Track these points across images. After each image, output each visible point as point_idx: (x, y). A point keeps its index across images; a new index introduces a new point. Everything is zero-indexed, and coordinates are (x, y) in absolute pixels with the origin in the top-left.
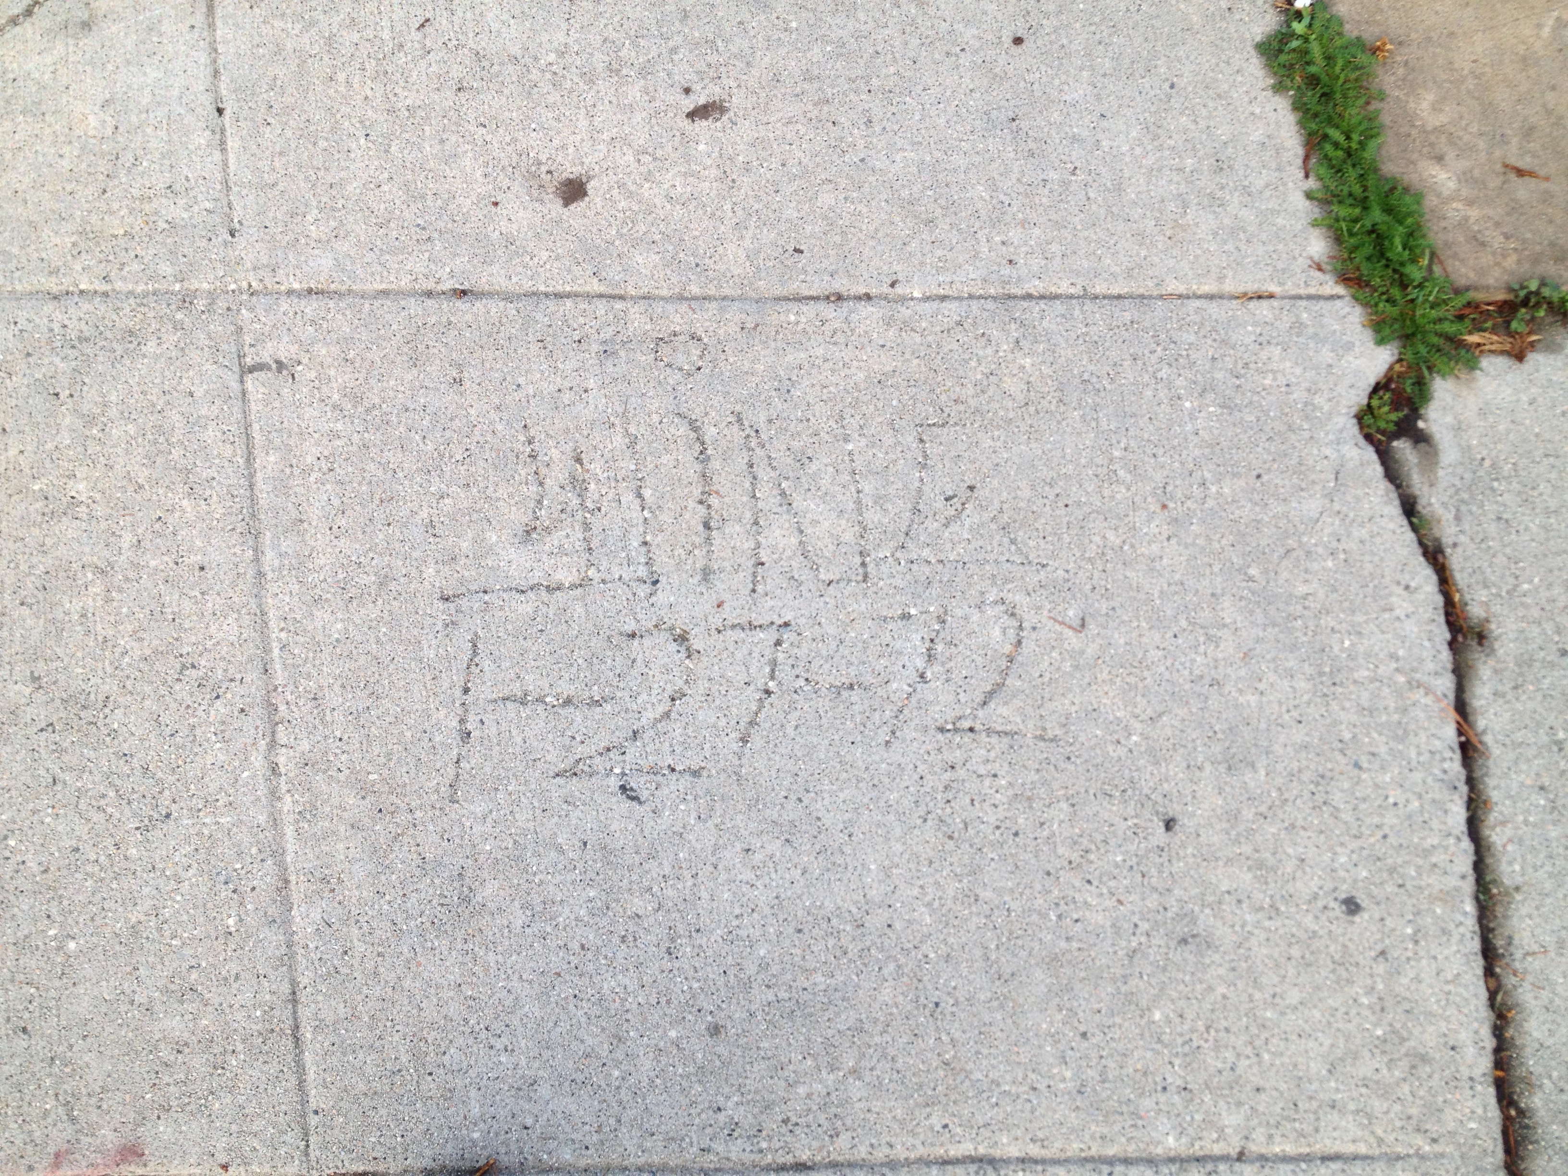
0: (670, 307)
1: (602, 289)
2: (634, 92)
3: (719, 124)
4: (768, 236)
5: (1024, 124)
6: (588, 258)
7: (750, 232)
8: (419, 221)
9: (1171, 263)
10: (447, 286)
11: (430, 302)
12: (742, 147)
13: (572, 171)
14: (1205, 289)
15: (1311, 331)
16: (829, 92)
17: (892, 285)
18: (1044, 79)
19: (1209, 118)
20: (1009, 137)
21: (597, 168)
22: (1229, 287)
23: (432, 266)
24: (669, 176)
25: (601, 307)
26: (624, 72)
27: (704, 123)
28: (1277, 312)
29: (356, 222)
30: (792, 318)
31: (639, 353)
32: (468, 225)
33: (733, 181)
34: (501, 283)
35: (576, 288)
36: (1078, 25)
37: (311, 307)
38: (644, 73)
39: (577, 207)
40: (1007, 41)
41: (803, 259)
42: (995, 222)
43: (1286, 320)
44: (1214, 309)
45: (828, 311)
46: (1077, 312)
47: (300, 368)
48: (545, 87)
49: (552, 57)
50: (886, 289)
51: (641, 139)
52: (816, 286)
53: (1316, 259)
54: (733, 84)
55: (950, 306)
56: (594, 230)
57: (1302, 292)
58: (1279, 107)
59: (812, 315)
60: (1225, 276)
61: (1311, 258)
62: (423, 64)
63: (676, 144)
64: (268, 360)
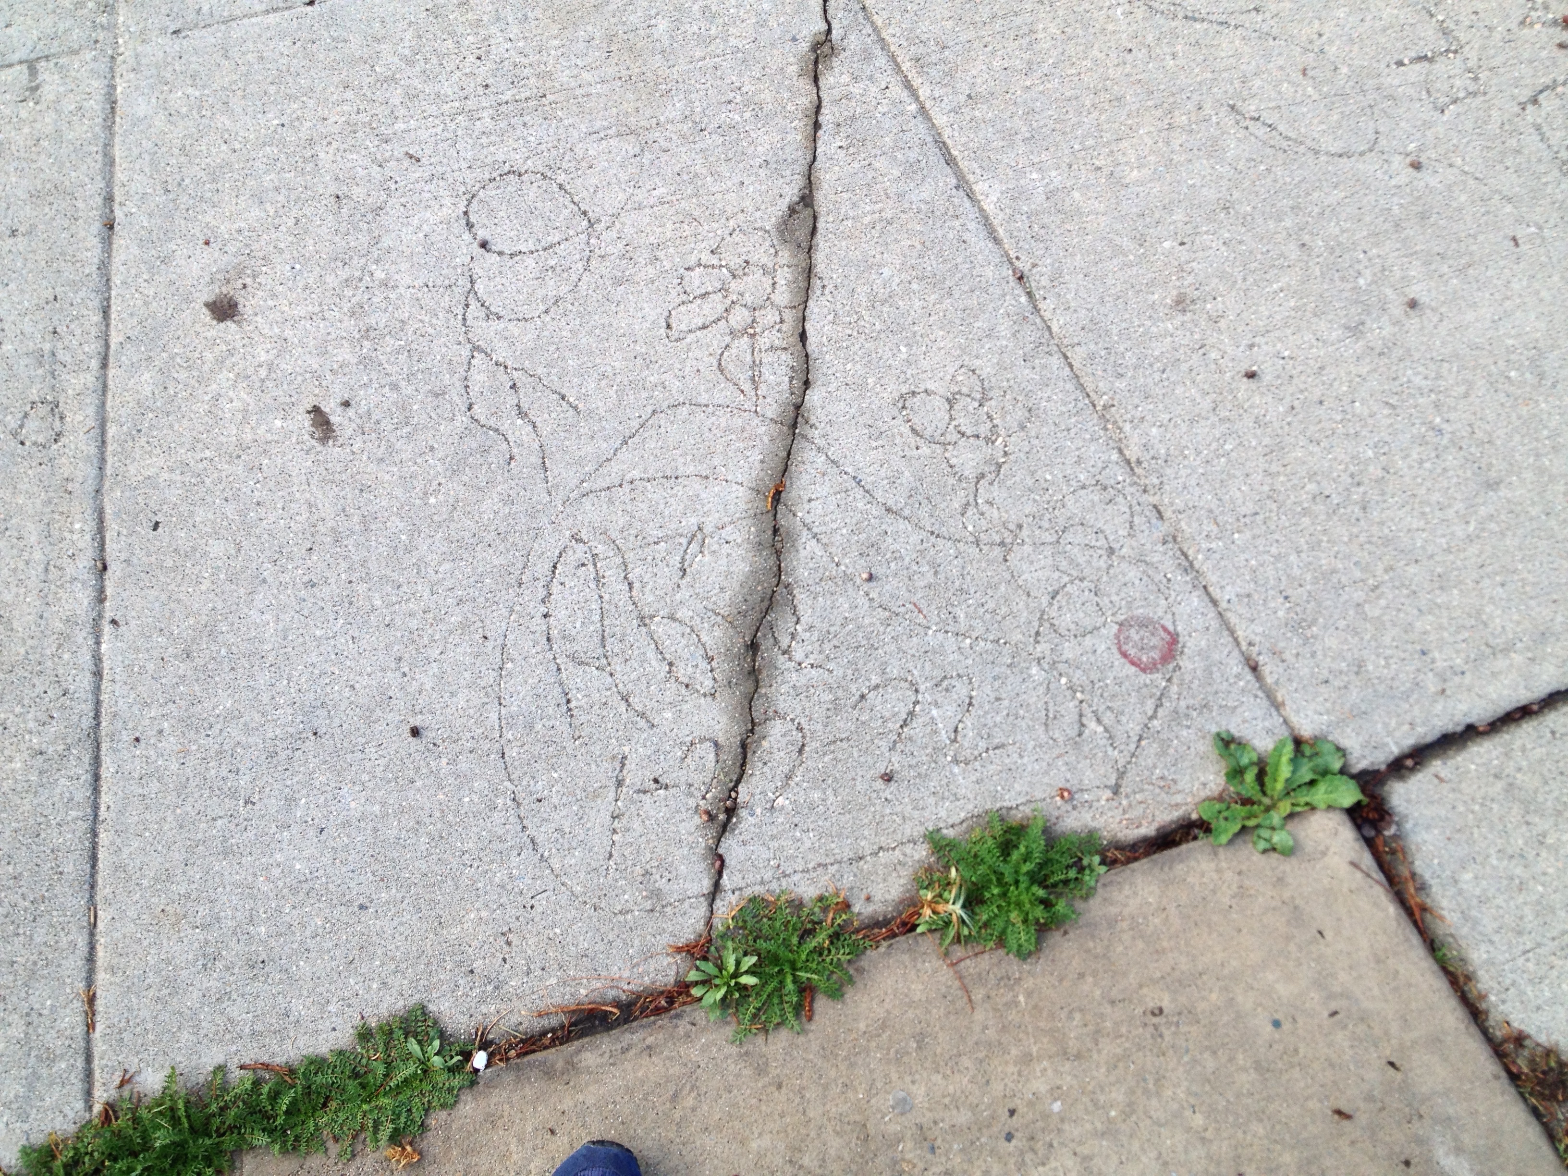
0: (91, 411)
1: (113, 347)
2: (344, 354)
3: (306, 437)
4: (173, 495)
5: (311, 744)
6: (147, 330)
7: (179, 478)
8: (187, 181)
9: (132, 913)
10: (119, 213)
11: (99, 200)
12: (279, 461)
13: (247, 305)
14: (100, 952)
15: (44, 1072)
16: (351, 541)
17: (114, 622)
18: (368, 765)
19: (321, 950)
20: (292, 730)
21: (251, 328)
22: (102, 977)
23: (137, 197)
24: (243, 394)
25: (93, 347)
26: (366, 343)
27: (308, 423)
28: (68, 1032)
29: (187, 128)
30: (77, 526)
31: (39, 386)
32: (183, 222)
33: (239, 457)
34: (118, 258)
35: (113, 323)
36: (441, 797)
37: (96, 105)
38: (365, 362)
39: (206, 316)
40: (417, 721)
41: (145, 530)
42: (187, 723)
43: (58, 1045)
44: (74, 964)
45: (85, 561)
46: (73, 813)
47: (31, 104)
48: (344, 274)
49: (380, 275)
50: (108, 615)
51: (285, 365)
52: (114, 546)
53: (137, 1079)
54: (355, 448)
55: (86, 681)
56: (180, 333)
57: (96, 1063)
58: (337, 1034)
59: (81, 545)
60: (114, 973)
61: (139, 1072)
62: (367, 162)
63: (282, 399)
64: (40, 78)
